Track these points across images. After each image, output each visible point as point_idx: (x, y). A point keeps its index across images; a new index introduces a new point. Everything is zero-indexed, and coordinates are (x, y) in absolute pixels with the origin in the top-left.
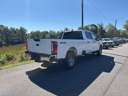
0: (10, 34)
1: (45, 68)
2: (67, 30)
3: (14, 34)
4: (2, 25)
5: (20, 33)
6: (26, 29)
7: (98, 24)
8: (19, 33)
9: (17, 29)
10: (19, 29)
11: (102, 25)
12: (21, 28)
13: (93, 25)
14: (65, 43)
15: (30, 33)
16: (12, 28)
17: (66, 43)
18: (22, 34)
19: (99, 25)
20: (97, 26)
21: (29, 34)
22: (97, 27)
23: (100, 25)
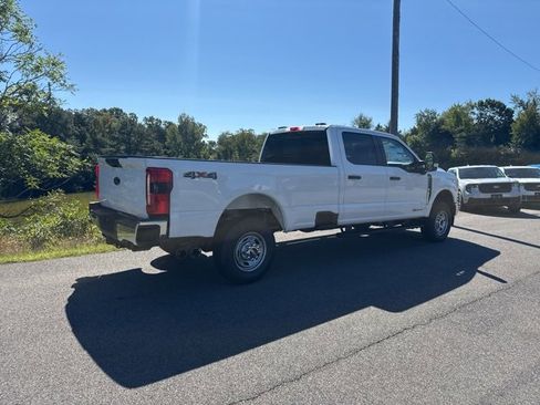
0: (140, 142)
1: (159, 271)
2: (365, 123)
3: (156, 142)
4: (117, 110)
5: (180, 139)
6: (201, 125)
7: (515, 99)
8: (174, 139)
9: (170, 123)
10: (176, 123)
11: (535, 104)
12: (180, 118)
13: (492, 104)
14: (213, 176)
15: (216, 141)
16: (151, 119)
17: (216, 178)
18: (186, 141)
19: (521, 104)
20: (510, 106)
21: (212, 143)
22: (510, 113)
23: (526, 101)
